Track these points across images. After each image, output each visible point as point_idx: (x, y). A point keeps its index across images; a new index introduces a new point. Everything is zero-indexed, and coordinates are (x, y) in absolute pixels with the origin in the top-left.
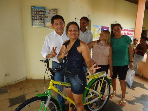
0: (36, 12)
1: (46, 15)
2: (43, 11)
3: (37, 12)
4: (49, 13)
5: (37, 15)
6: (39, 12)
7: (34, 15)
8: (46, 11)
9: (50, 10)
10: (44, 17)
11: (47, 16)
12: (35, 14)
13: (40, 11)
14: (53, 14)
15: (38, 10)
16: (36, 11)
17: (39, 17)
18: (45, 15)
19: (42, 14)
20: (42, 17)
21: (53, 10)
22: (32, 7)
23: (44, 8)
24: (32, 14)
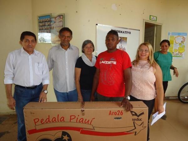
2: (49, 21)
3: (43, 23)
4: (55, 22)
6: (45, 23)
7: (40, 27)
8: (53, 19)
9: (56, 18)
10: (50, 29)
11: (53, 27)
13: (46, 22)
14: (59, 22)
15: (44, 20)
16: (43, 22)
17: (45, 29)
18: (50, 25)
19: (48, 25)
20: (48, 29)
21: (58, 17)
22: (39, 17)
23: (49, 16)
24: (39, 26)
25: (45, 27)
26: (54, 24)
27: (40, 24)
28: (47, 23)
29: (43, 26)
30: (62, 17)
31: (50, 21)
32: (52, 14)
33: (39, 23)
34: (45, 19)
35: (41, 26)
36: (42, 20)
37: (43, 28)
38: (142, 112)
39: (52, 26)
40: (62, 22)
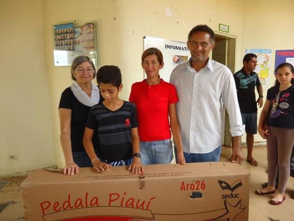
0: (60, 36)
1: (76, 38)
2: (71, 32)
3: (63, 36)
4: (81, 34)
5: (63, 42)
6: (65, 35)
8: (78, 30)
9: (82, 27)
10: (74, 44)
11: (79, 41)
12: (60, 40)
13: (67, 33)
14: (88, 33)
16: (61, 34)
17: (66, 44)
18: (74, 38)
19: (70, 38)
20: (70, 44)
21: (87, 27)
22: (55, 26)
23: (72, 24)
24: (56, 39)
25: (66, 41)
26: (80, 37)
27: (58, 36)
28: (68, 35)
29: (62, 39)
30: (92, 26)
31: (74, 32)
32: (76, 22)
33: (55, 35)
34: (65, 29)
35: (59, 40)
36: (60, 30)
37: (62, 43)
38: (239, 182)
39: (77, 40)
40: (93, 34)
